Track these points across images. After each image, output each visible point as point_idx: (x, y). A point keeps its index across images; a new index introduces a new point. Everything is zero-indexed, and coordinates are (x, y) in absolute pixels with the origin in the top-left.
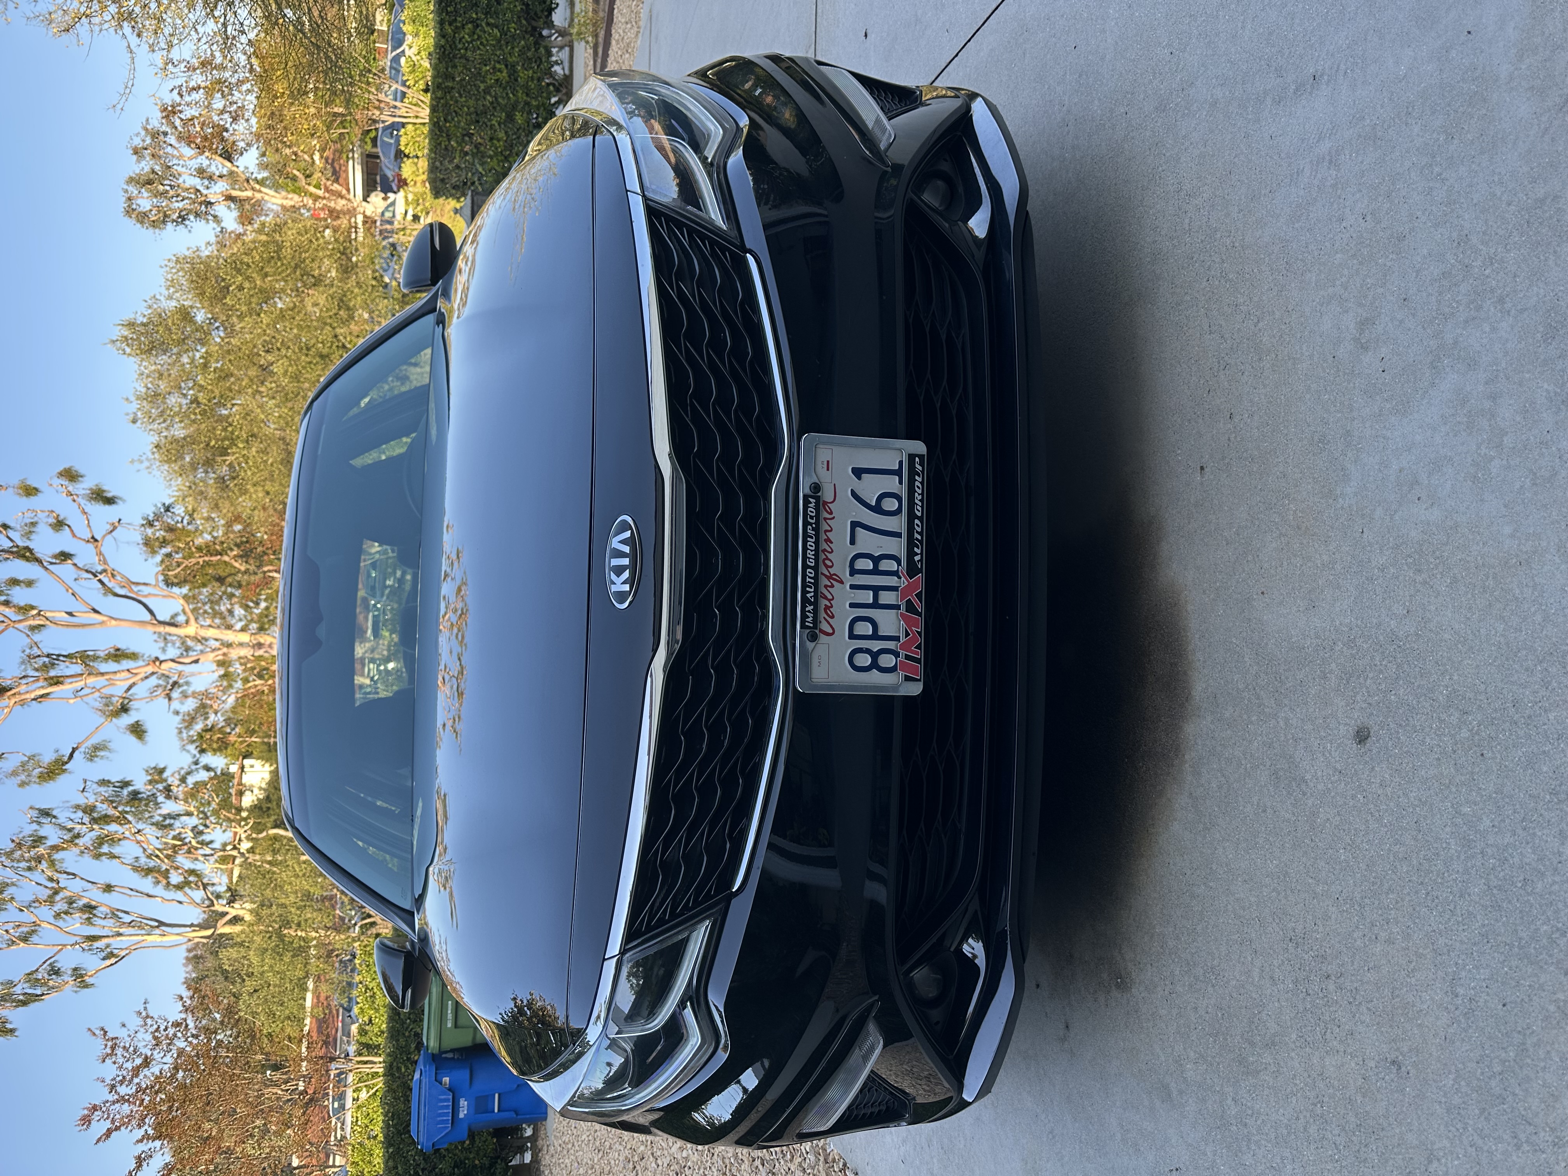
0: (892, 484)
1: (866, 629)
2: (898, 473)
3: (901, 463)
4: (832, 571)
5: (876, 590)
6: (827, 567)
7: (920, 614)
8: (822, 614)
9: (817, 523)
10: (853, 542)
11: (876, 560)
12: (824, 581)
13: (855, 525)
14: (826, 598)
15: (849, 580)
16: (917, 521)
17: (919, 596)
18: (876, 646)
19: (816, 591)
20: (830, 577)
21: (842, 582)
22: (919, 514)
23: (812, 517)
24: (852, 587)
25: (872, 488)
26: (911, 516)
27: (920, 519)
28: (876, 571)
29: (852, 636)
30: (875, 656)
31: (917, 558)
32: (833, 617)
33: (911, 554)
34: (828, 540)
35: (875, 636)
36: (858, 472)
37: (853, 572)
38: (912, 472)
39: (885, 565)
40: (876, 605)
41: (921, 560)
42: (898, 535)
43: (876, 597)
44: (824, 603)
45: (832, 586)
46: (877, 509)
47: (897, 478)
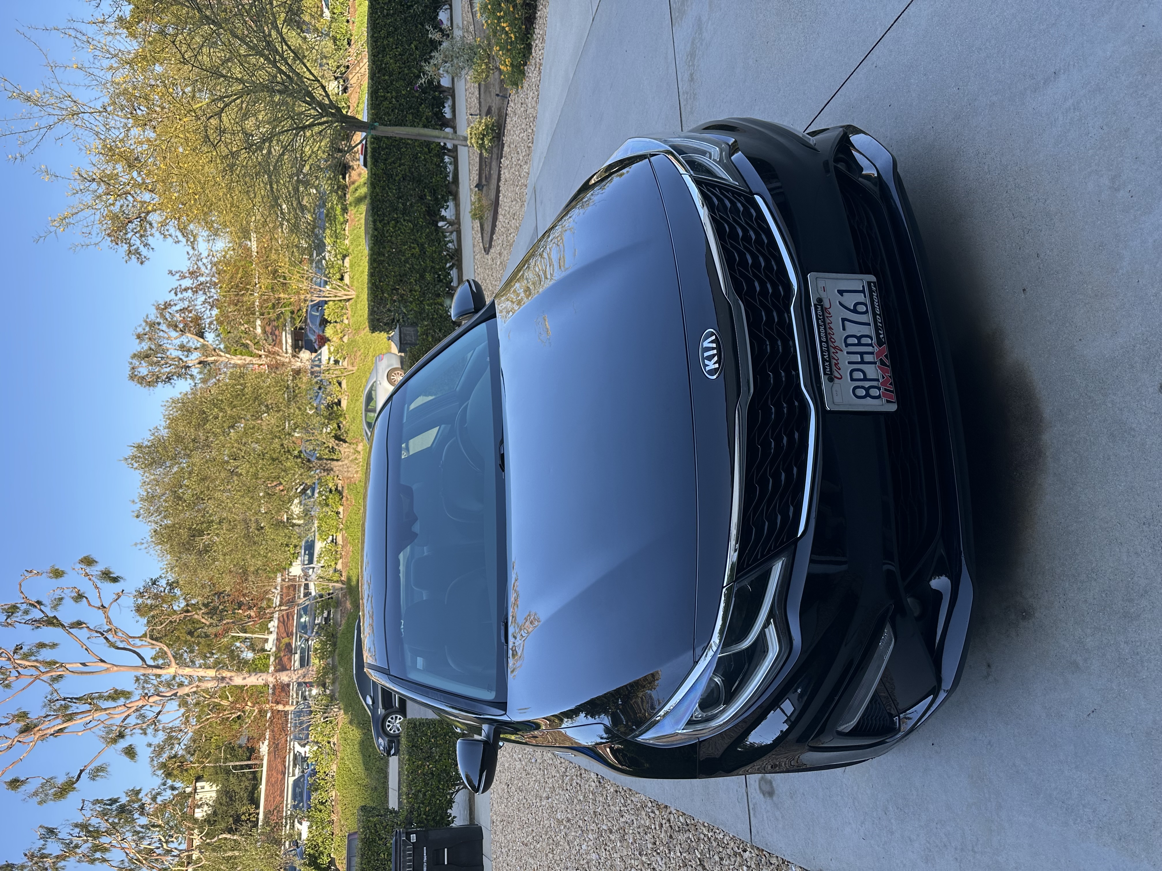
0: (860, 298)
1: (859, 375)
2: (863, 291)
3: (863, 287)
4: (836, 344)
5: (862, 354)
6: (832, 342)
7: (888, 366)
8: (834, 368)
9: (824, 318)
10: (844, 329)
11: (859, 338)
12: (833, 350)
13: (844, 320)
14: (834, 359)
15: (845, 350)
16: (878, 317)
17: (886, 356)
18: (867, 384)
19: (829, 354)
20: (835, 348)
21: (842, 351)
22: (878, 313)
23: (820, 316)
24: (848, 353)
25: (850, 300)
26: (874, 314)
27: (880, 315)
28: (859, 344)
29: (852, 379)
30: (867, 390)
31: (882, 336)
32: (840, 369)
33: (878, 335)
34: (830, 328)
35: (865, 379)
36: (841, 292)
37: (847, 345)
38: (871, 291)
39: (864, 341)
40: (862, 362)
41: (884, 337)
42: (869, 324)
43: (862, 358)
44: (834, 361)
45: (837, 353)
46: (855, 311)
47: (863, 294)
